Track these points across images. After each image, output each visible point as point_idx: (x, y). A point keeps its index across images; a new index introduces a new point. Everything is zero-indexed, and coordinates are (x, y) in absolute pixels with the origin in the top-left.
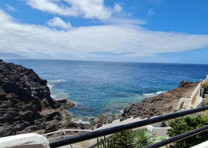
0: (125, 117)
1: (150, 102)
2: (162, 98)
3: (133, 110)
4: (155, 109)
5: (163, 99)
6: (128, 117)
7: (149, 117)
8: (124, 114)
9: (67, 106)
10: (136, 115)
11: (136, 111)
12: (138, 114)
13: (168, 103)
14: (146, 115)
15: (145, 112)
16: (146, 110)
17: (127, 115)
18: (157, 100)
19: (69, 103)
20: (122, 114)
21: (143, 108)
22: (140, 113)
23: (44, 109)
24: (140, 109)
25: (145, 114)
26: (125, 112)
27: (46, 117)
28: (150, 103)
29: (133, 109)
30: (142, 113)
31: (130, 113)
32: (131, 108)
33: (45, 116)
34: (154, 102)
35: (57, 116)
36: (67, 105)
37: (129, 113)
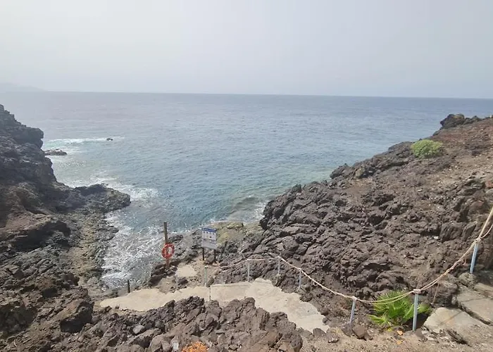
0: (267, 232)
1: (358, 174)
2: (406, 160)
3: (298, 207)
4: (391, 198)
5: (407, 163)
6: (278, 234)
7: (365, 233)
8: (267, 221)
9: (107, 204)
10: (307, 222)
11: (309, 207)
12: (315, 219)
13: (441, 169)
14: (352, 225)
15: (345, 210)
16: (349, 201)
17: (274, 224)
18: (384, 168)
19: (111, 196)
20: (261, 222)
21: (336, 198)
22: (324, 214)
23: (17, 215)
24: (325, 202)
25: (346, 218)
26: (269, 213)
27: (13, 240)
28: (361, 177)
29: (297, 202)
30: (332, 215)
31: (286, 217)
32: (290, 200)
33: (12, 236)
34: (372, 174)
35: (58, 234)
36: (106, 201)
37: (282, 217)
